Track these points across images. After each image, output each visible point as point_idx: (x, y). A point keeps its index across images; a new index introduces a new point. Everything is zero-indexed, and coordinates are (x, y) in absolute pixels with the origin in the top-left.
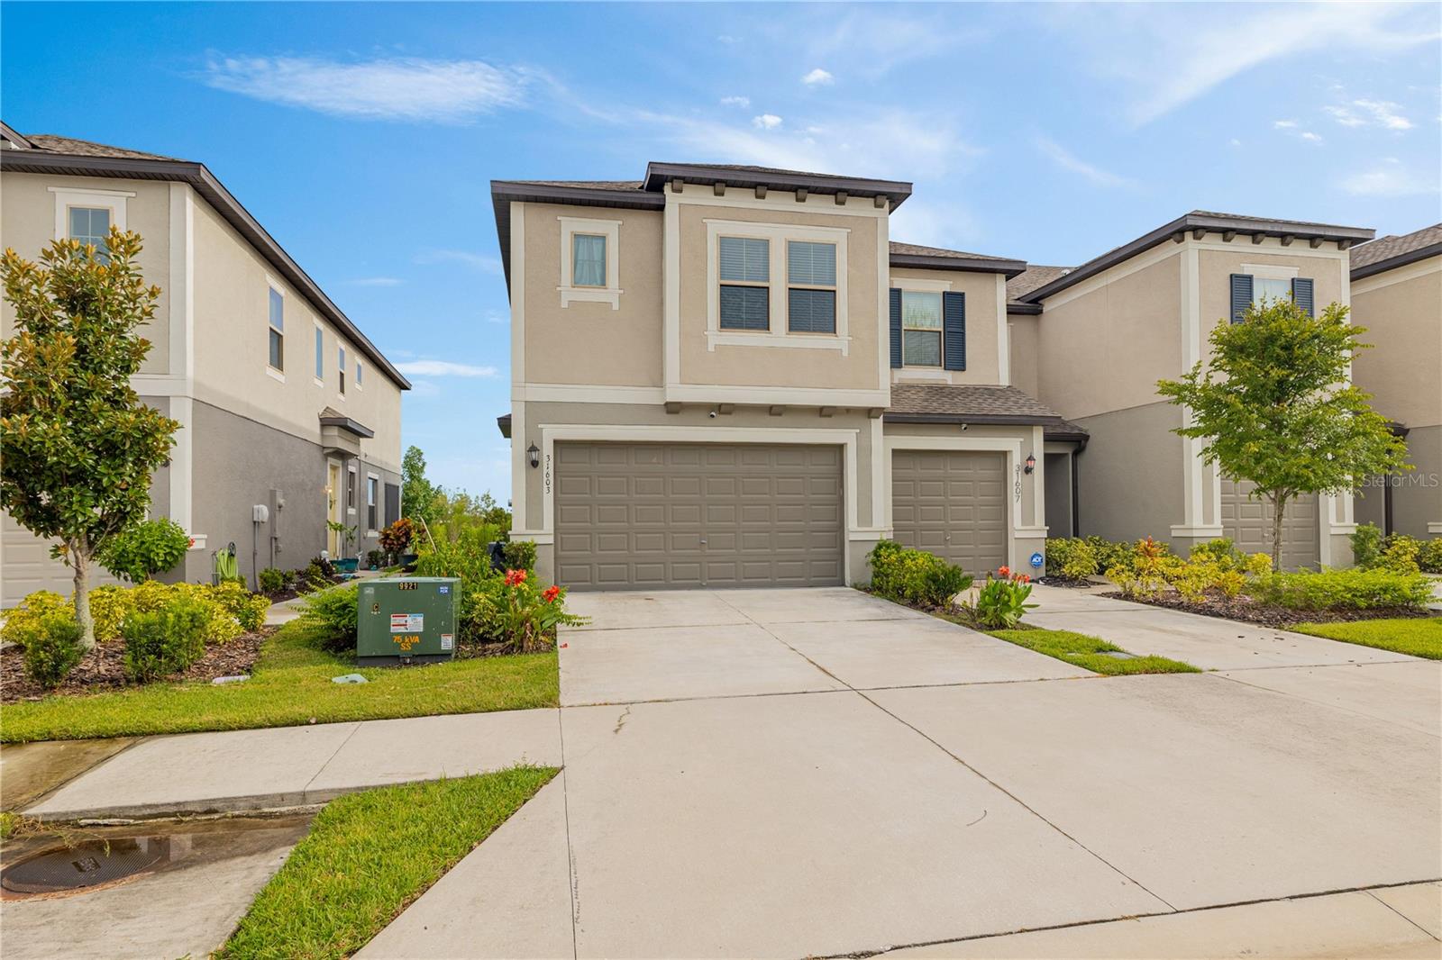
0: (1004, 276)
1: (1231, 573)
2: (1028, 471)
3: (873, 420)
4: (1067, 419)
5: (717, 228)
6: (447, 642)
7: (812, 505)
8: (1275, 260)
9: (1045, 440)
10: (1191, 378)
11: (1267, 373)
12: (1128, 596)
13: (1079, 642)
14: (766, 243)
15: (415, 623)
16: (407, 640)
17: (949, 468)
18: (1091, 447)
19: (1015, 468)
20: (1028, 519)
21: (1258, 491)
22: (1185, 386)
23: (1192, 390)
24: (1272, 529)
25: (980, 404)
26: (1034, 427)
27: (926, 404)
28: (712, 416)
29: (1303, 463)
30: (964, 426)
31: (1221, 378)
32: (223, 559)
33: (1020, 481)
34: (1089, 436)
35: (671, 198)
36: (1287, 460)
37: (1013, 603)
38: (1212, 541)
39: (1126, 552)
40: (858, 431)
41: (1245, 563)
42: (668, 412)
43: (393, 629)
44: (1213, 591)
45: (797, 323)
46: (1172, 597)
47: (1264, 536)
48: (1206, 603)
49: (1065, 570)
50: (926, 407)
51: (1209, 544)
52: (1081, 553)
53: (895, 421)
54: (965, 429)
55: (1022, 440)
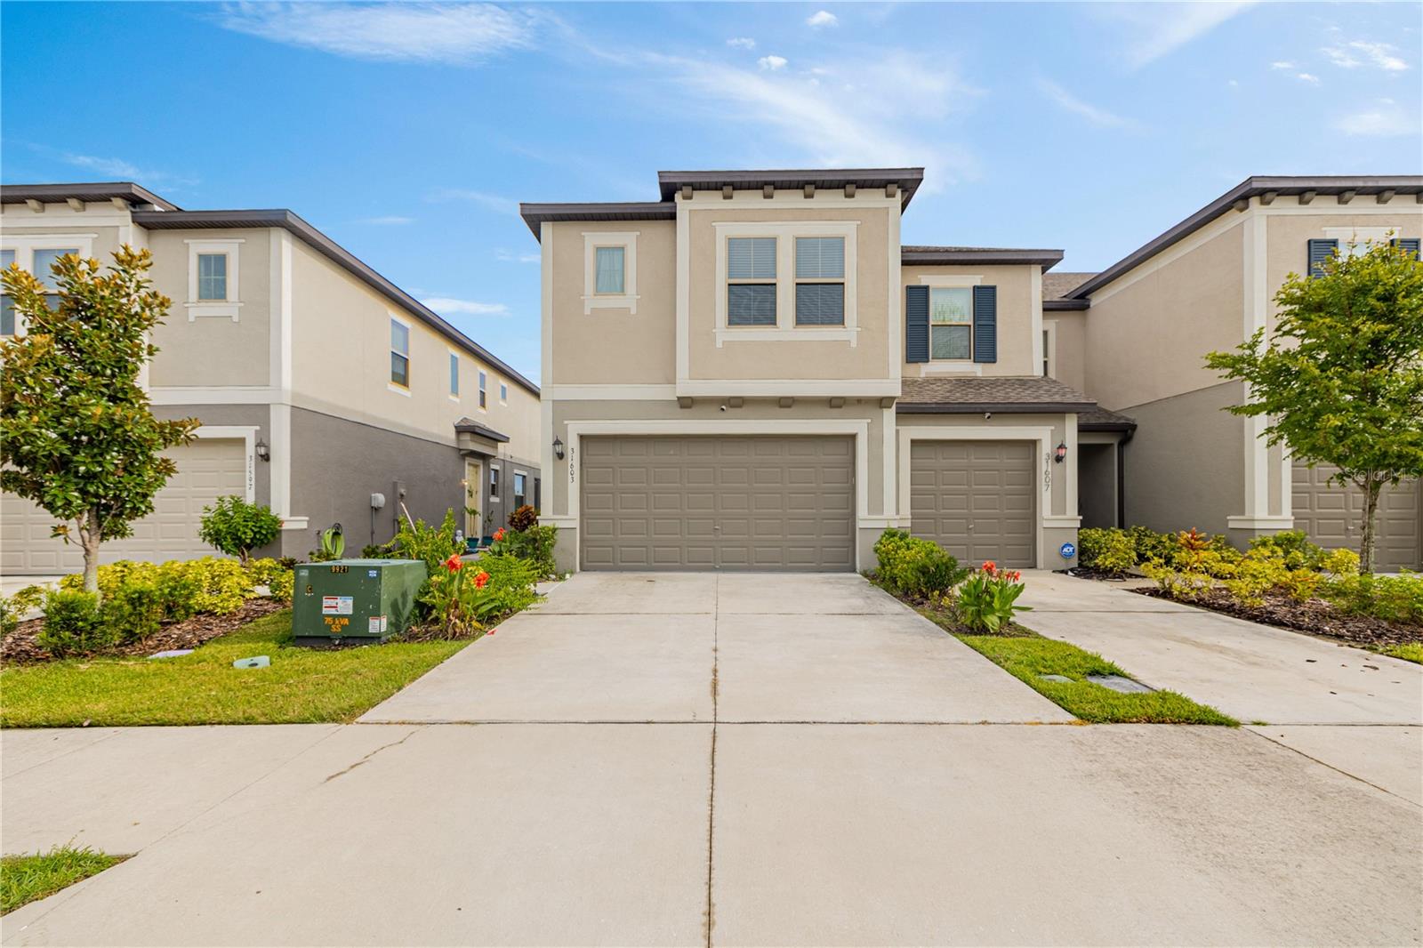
0: (1039, 268)
1: (1301, 572)
2: (1059, 459)
3: (884, 410)
4: (1113, 410)
5: (725, 230)
6: (378, 625)
7: (824, 493)
8: (1368, 220)
9: (1079, 431)
10: (1250, 347)
11: (1356, 331)
12: (1165, 594)
13: (1070, 659)
14: (773, 241)
15: (345, 605)
16: (337, 622)
17: (973, 457)
18: (1139, 436)
19: (1044, 457)
20: (1059, 508)
21: (1341, 477)
22: (1242, 357)
23: (1252, 362)
24: (1361, 521)
25: (1007, 393)
26: (1067, 415)
27: (948, 394)
28: (723, 409)
29: (1409, 439)
30: (988, 415)
31: (1293, 344)
32: (328, 537)
33: (1050, 470)
34: (1136, 425)
35: (682, 205)
36: (1384, 437)
37: (996, 604)
38: (1278, 534)
39: (1173, 544)
40: (870, 421)
41: (1322, 560)
42: (682, 407)
43: (325, 611)
44: (1277, 591)
45: (804, 317)
46: (1222, 597)
47: (1348, 529)
48: (1265, 607)
49: (1099, 561)
50: (948, 397)
51: (1274, 537)
52: (1117, 544)
53: (908, 412)
54: (989, 417)
55: (1053, 428)
